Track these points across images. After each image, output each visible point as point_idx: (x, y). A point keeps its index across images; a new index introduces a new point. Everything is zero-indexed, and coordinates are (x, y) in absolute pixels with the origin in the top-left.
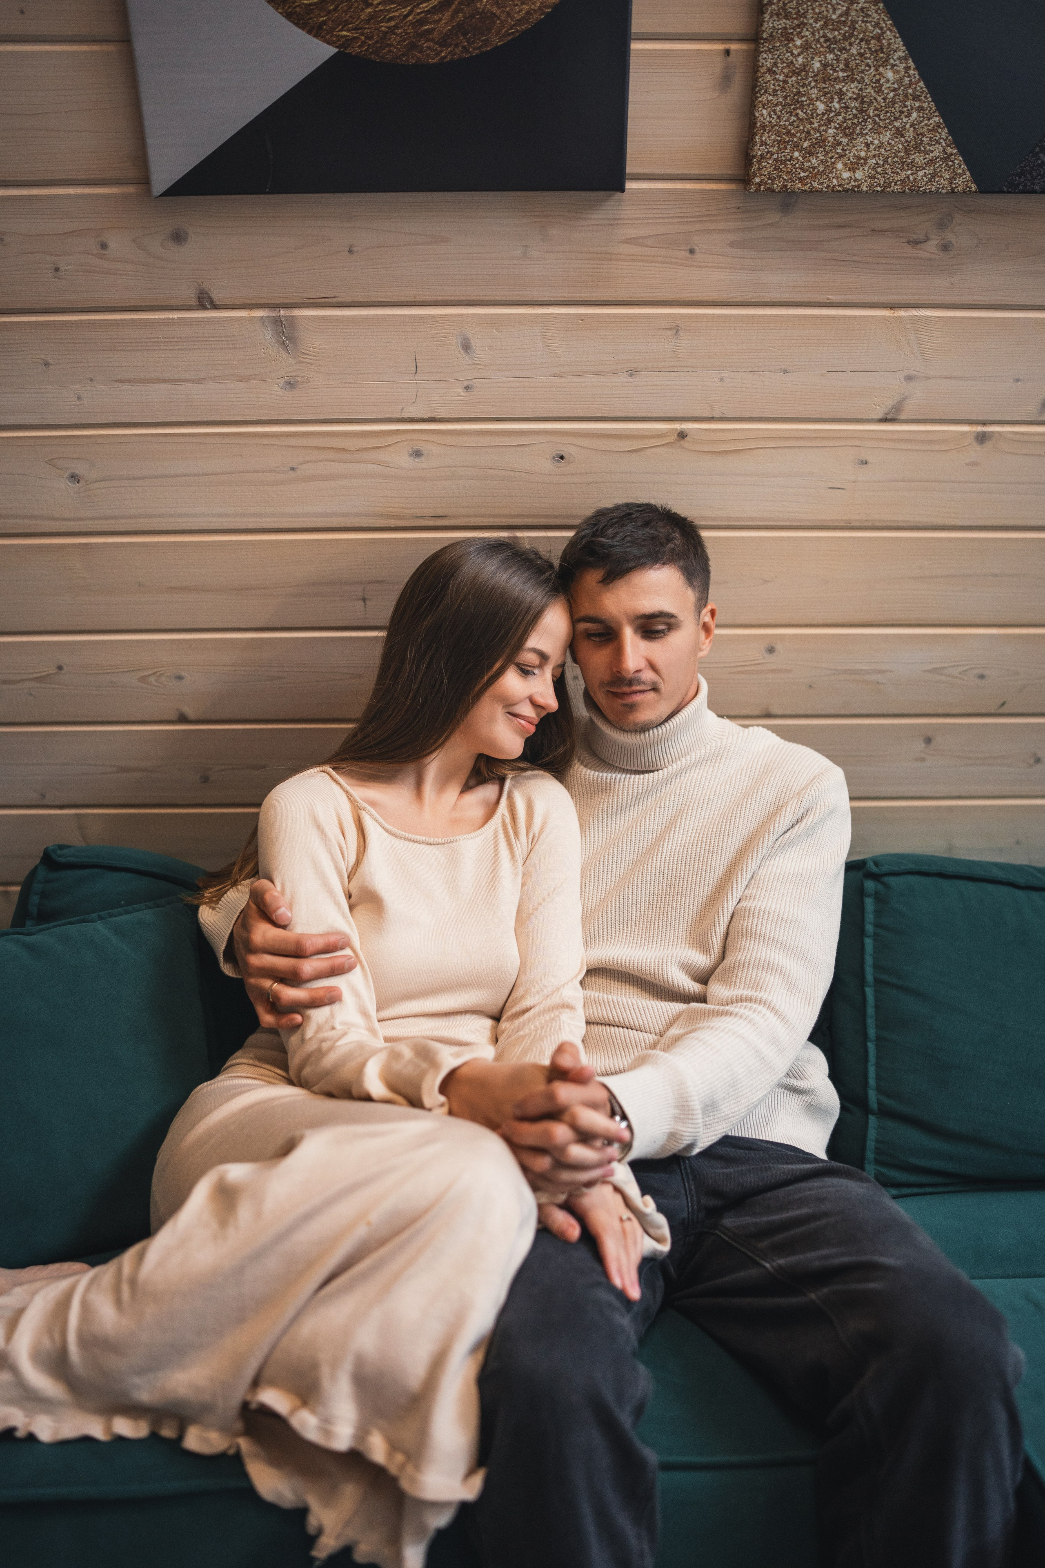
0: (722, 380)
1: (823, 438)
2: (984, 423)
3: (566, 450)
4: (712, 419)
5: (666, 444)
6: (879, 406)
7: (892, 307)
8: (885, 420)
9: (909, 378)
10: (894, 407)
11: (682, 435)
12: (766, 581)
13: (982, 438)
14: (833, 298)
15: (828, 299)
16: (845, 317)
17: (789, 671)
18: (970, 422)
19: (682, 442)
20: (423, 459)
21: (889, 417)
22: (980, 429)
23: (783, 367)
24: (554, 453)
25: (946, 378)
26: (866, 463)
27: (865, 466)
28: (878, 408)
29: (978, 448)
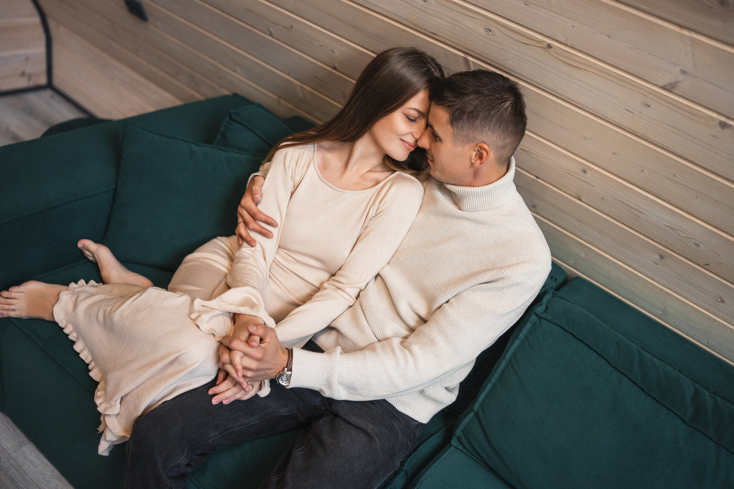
0: (573, 27)
1: (626, 82)
2: (728, 118)
3: (492, 28)
4: (566, 45)
5: (541, 47)
6: (662, 79)
7: (681, 26)
8: (663, 88)
9: (683, 72)
10: (670, 84)
11: (549, 46)
12: (586, 139)
13: (723, 125)
14: (643, 7)
15: (640, 6)
16: (649, 21)
17: (593, 186)
18: (719, 113)
19: (549, 50)
20: (427, 4)
21: (667, 88)
22: (723, 119)
23: (608, 34)
24: (486, 27)
25: (707, 81)
26: (649, 106)
27: (648, 107)
28: (661, 80)
29: (719, 128)
